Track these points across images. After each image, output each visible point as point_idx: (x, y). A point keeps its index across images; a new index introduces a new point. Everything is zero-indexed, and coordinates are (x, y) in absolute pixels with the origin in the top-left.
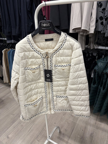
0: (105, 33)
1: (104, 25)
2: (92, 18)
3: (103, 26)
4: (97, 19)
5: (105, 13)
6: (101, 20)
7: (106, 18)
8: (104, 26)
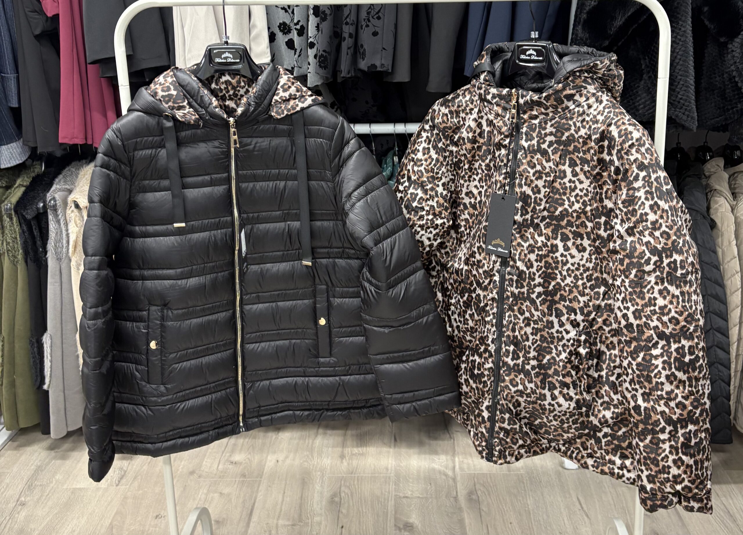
0: (306, 76)
1: (298, 51)
2: (254, 26)
3: (295, 54)
4: (271, 31)
5: (293, 12)
6: (285, 33)
7: (298, 27)
8: (298, 53)
